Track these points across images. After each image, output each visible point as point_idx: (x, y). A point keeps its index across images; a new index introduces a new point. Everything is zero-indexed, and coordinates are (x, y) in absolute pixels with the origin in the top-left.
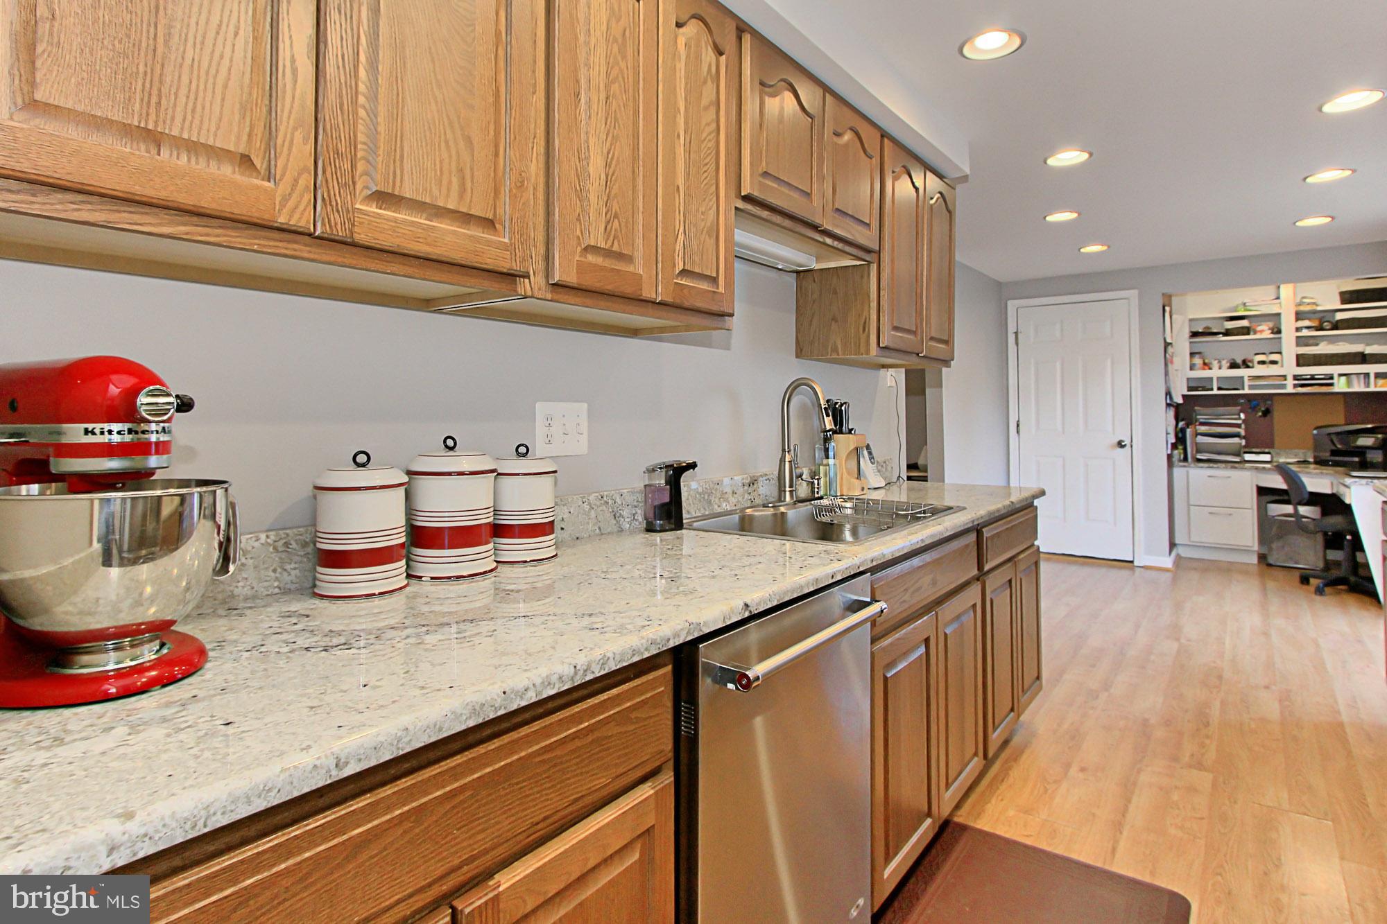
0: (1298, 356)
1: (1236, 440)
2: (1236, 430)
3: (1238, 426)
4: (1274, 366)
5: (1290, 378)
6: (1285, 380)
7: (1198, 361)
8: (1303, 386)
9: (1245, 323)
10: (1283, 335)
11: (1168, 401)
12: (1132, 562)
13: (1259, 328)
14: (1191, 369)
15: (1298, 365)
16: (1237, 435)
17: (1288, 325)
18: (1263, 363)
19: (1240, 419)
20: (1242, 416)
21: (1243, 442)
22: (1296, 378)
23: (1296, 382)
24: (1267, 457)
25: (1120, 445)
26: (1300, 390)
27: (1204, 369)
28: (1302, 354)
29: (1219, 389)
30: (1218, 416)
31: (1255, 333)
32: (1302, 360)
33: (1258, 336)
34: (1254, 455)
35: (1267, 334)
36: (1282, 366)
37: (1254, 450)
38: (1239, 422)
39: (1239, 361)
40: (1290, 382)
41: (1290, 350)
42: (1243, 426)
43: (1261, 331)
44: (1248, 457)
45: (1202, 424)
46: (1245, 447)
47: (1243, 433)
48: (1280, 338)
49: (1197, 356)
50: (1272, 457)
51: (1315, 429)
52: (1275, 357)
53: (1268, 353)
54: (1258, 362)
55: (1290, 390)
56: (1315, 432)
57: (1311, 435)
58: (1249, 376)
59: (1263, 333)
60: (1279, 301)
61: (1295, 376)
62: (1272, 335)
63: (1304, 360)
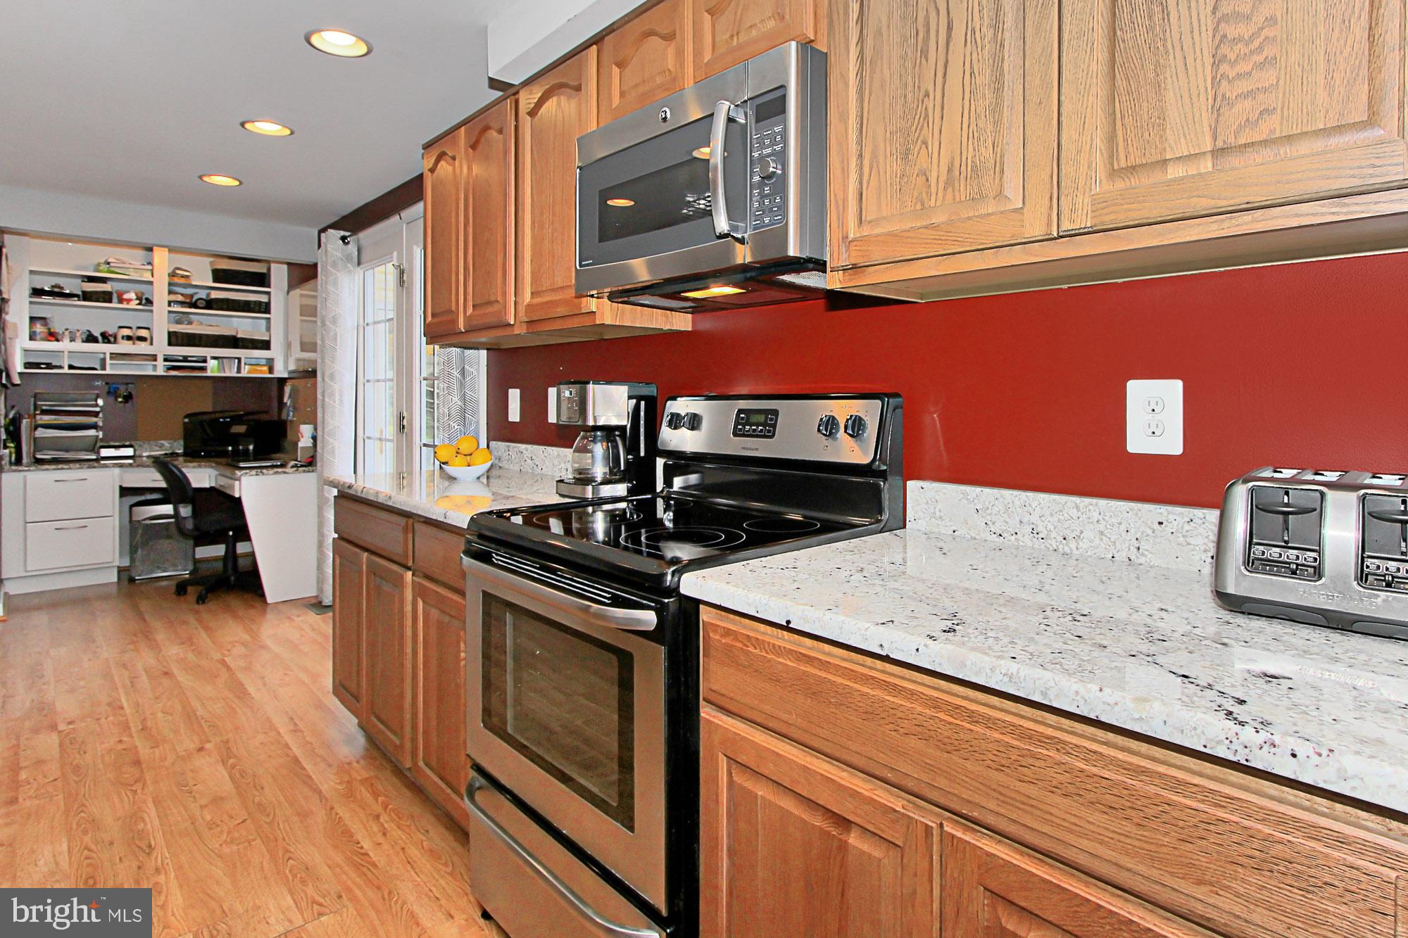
0: (170, 334)
1: (92, 432)
2: (94, 420)
3: (96, 414)
4: (143, 344)
5: (160, 359)
6: (155, 360)
7: (40, 329)
8: (174, 368)
9: (106, 287)
10: (155, 308)
13: (125, 296)
14: (31, 339)
15: (170, 344)
16: (95, 426)
17: (160, 295)
18: (129, 338)
19: (97, 405)
20: (100, 402)
21: (101, 434)
22: (167, 358)
23: (168, 364)
24: (130, 452)
26: (172, 374)
27: (49, 340)
28: (175, 332)
29: (72, 367)
30: (66, 402)
31: (121, 301)
32: (175, 339)
33: (122, 305)
34: (113, 450)
35: (134, 305)
36: (151, 344)
37: (112, 444)
38: (98, 409)
39: (97, 334)
40: (160, 363)
41: (162, 327)
42: (101, 414)
43: (129, 300)
44: (105, 452)
45: (45, 412)
46: (102, 440)
47: (100, 422)
48: (150, 310)
49: (40, 322)
50: (135, 451)
51: (186, 417)
52: (144, 333)
53: (134, 328)
54: (123, 337)
55: (161, 371)
56: (186, 420)
57: (182, 423)
58: (111, 354)
59: (131, 303)
60: (150, 268)
61: (166, 356)
62: (141, 307)
63: (178, 339)
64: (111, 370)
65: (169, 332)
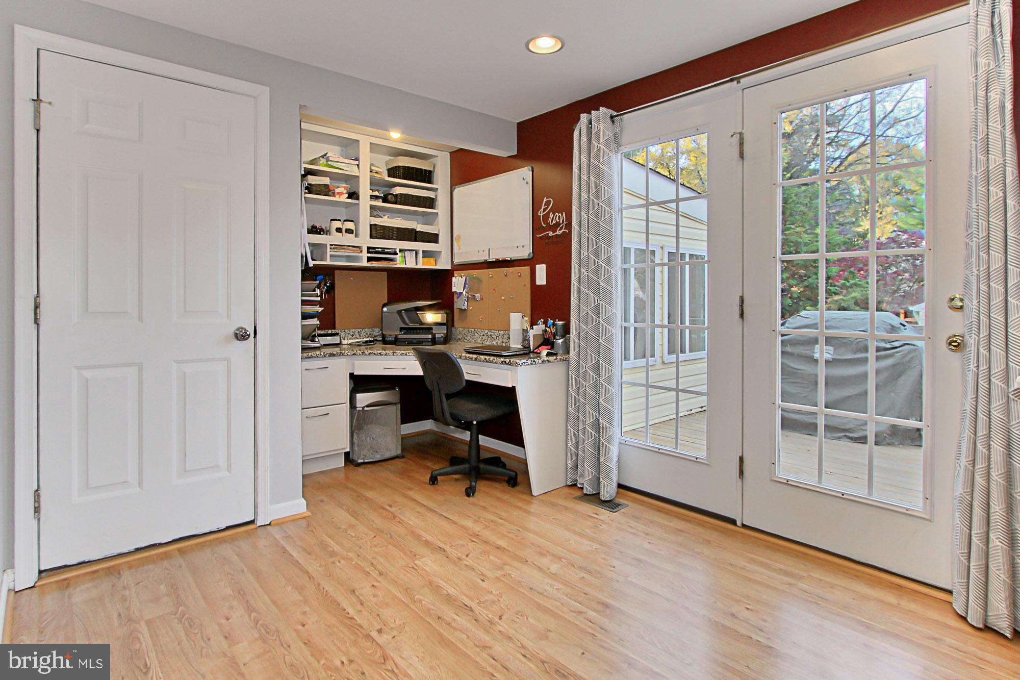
0: (372, 227)
1: (314, 321)
2: (316, 309)
3: (317, 304)
4: (350, 236)
5: (365, 250)
6: (360, 252)
9: (326, 181)
10: (360, 202)
13: (337, 190)
15: (372, 236)
17: (365, 191)
18: (339, 230)
19: (315, 294)
20: (319, 292)
21: (318, 322)
22: (369, 250)
23: (370, 255)
24: (336, 340)
26: (375, 264)
28: (375, 225)
31: (334, 195)
32: (374, 232)
33: (337, 199)
34: (328, 338)
35: (344, 198)
36: (356, 236)
37: (325, 332)
38: (318, 299)
40: (365, 255)
41: (365, 220)
43: (340, 194)
44: (324, 340)
46: (318, 328)
48: (357, 204)
50: (340, 339)
52: (350, 225)
54: (336, 230)
55: (364, 263)
56: (385, 309)
58: (330, 245)
59: (341, 196)
60: (357, 163)
61: (369, 248)
62: (350, 201)
63: (377, 232)
64: (331, 261)
65: (371, 225)
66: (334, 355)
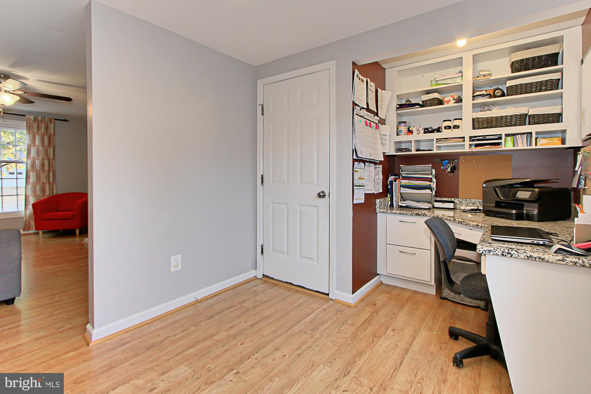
1: (429, 191)
2: (427, 183)
3: (430, 180)
4: (456, 130)
5: (467, 139)
6: (464, 141)
7: (403, 128)
8: (477, 145)
10: (464, 103)
11: (355, 157)
12: (328, 294)
14: (398, 135)
15: (474, 128)
16: (429, 188)
17: (467, 94)
18: (448, 128)
19: (432, 174)
20: (434, 172)
21: (434, 193)
22: (471, 138)
23: (472, 143)
24: (451, 205)
25: (321, 195)
26: (474, 149)
27: (408, 134)
28: (477, 119)
29: (417, 150)
30: (416, 171)
31: (443, 103)
33: (446, 106)
34: (441, 203)
35: (452, 104)
36: (462, 129)
37: (442, 199)
38: (431, 177)
40: (467, 142)
41: (468, 115)
42: (434, 180)
43: (448, 101)
44: (437, 205)
45: (404, 178)
46: (435, 197)
47: (434, 185)
48: (461, 106)
49: (403, 124)
50: (454, 205)
51: (484, 183)
52: (458, 122)
53: (452, 120)
54: (445, 128)
55: (467, 149)
56: (484, 185)
57: (481, 188)
58: (437, 139)
59: (450, 103)
60: (461, 74)
61: (470, 137)
62: (455, 104)
63: (477, 124)
64: (437, 150)
65: (473, 119)
66: (419, 215)
